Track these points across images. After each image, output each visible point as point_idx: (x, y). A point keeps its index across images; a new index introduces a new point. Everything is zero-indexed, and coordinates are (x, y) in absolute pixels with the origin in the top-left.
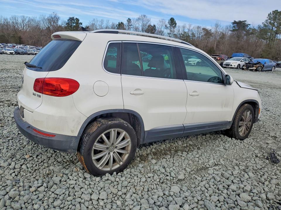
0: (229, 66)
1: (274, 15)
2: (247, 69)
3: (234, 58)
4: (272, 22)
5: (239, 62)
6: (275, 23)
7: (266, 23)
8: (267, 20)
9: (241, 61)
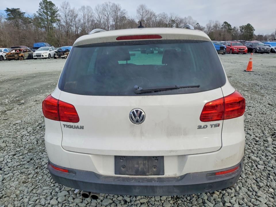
0: (41, 56)
1: (45, 5)
2: (59, 57)
3: (41, 48)
4: (45, 11)
5: (48, 52)
6: (48, 12)
7: (40, 12)
8: (40, 9)
9: (50, 51)
